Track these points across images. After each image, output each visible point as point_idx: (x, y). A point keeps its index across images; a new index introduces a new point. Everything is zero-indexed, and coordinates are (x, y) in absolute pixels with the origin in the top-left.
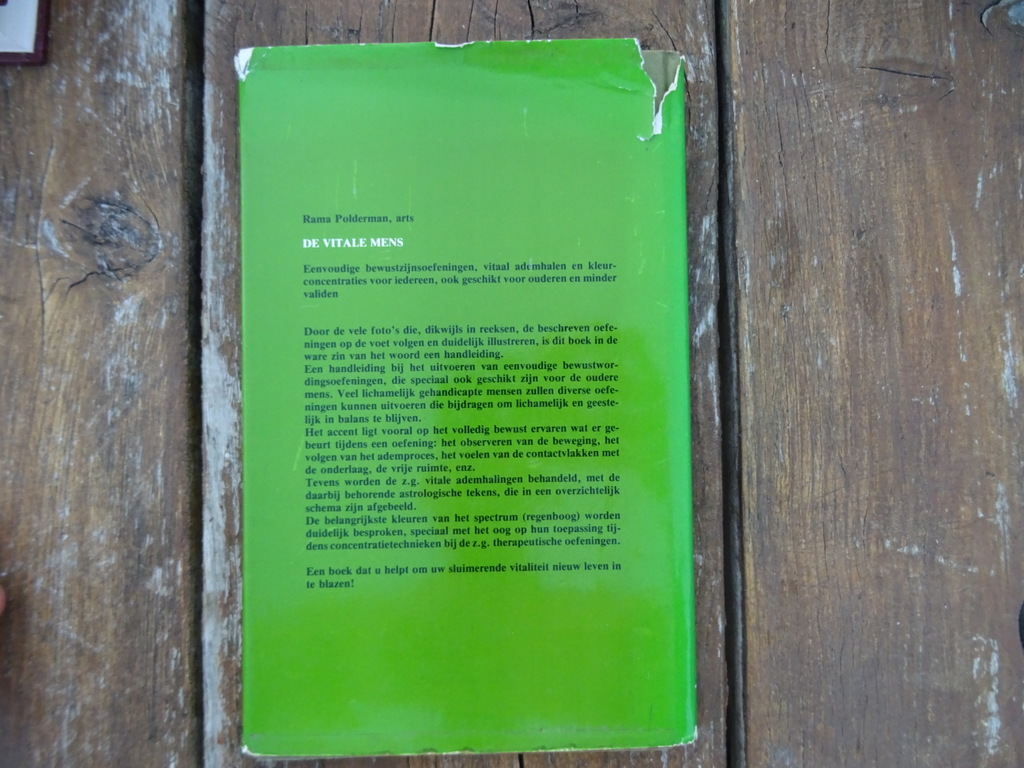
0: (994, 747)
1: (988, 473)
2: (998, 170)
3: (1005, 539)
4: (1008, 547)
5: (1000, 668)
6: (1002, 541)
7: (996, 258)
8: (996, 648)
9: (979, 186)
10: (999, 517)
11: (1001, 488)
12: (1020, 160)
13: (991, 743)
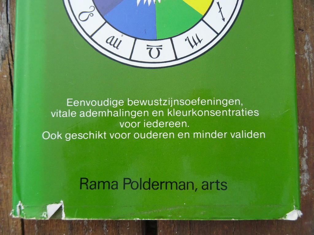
0: (305, 191)
1: (299, 29)
3: (310, 68)
5: (308, 143)
6: (308, 68)
8: (306, 131)
10: (306, 54)
11: (307, 38)
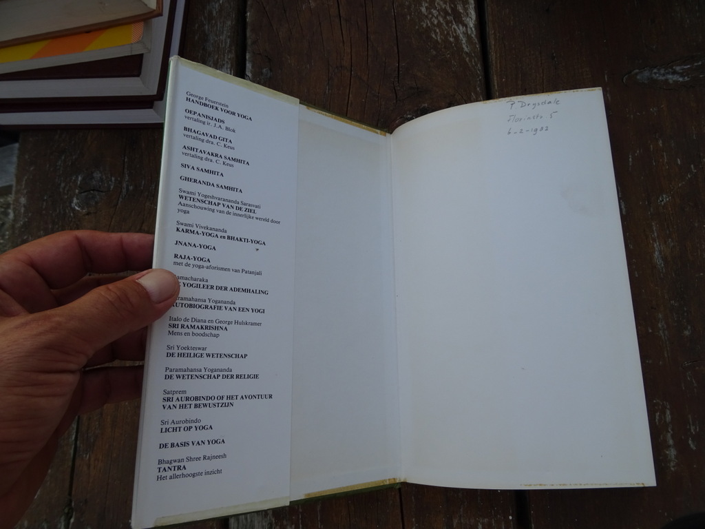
2: (640, 151)
4: (668, 349)
7: (644, 195)
9: (630, 159)
12: (651, 146)
13: (672, 464)
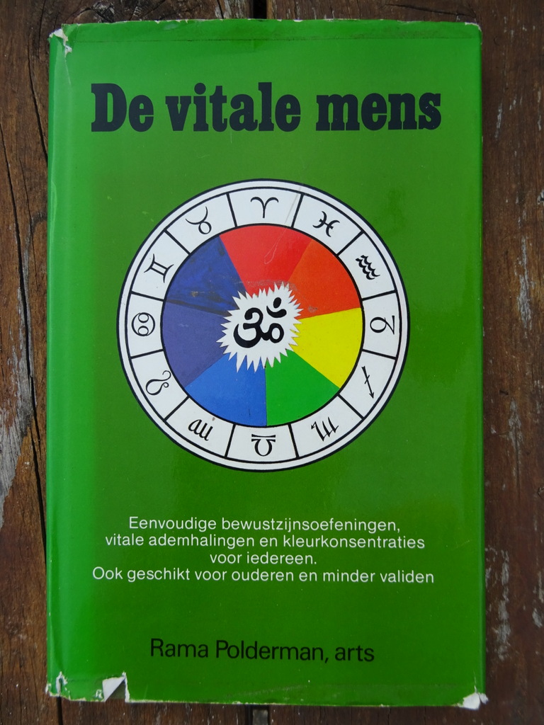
0: (504, 654)
1: (501, 392)
2: (518, 102)
3: (517, 456)
4: (520, 462)
5: (511, 578)
6: (514, 457)
7: (514, 186)
8: (507, 559)
10: (511, 433)
11: (514, 406)
12: (539, 93)
13: (502, 649)
